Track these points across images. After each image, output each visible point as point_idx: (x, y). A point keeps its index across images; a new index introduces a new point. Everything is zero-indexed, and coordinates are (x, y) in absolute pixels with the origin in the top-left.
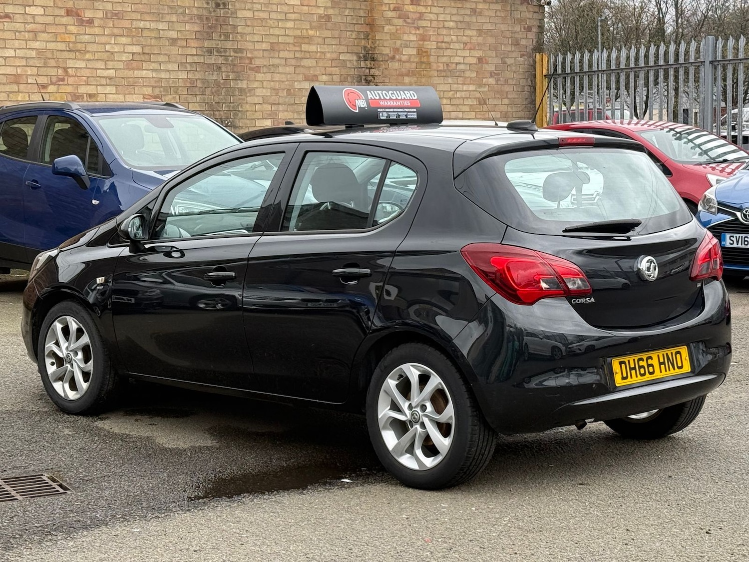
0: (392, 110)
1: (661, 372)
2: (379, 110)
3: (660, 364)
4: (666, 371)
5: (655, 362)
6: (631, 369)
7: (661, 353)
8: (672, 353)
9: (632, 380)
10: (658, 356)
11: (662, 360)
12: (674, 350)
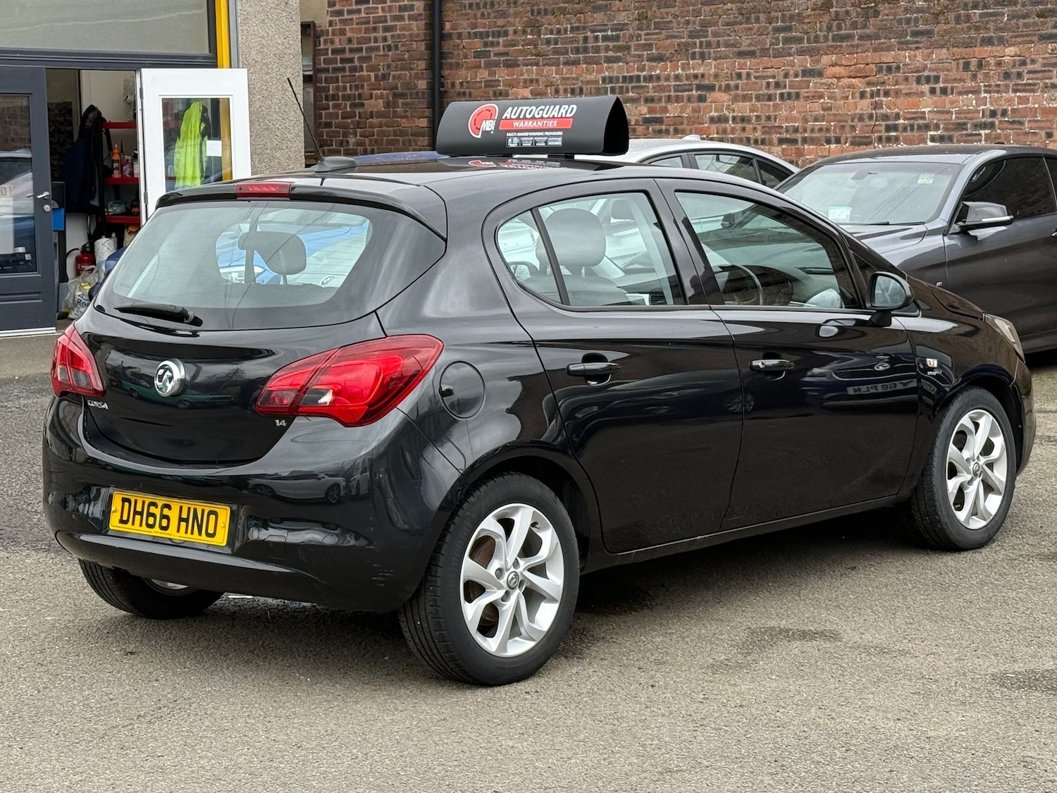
0: (526, 134)
1: (178, 531)
2: (508, 135)
3: (181, 519)
4: (186, 532)
5: (174, 514)
6: (136, 513)
7: (187, 504)
8: (203, 511)
9: (133, 527)
10: (181, 508)
11: (184, 515)
12: (208, 507)
